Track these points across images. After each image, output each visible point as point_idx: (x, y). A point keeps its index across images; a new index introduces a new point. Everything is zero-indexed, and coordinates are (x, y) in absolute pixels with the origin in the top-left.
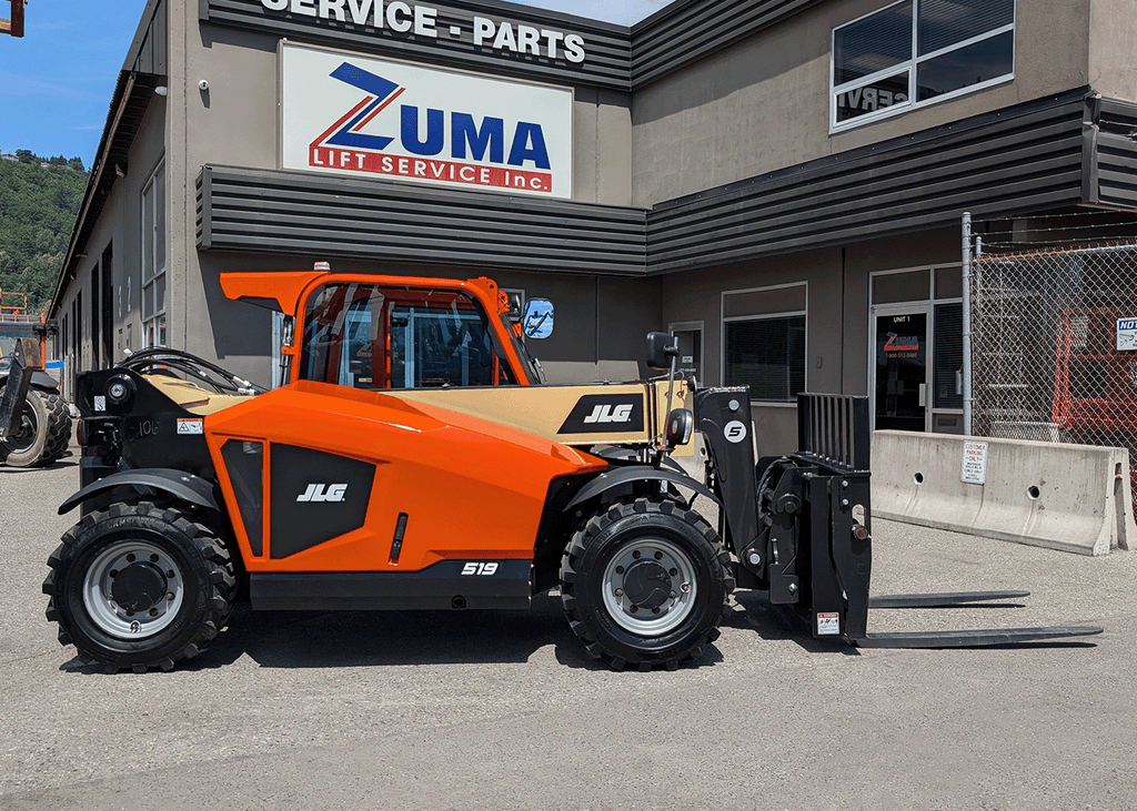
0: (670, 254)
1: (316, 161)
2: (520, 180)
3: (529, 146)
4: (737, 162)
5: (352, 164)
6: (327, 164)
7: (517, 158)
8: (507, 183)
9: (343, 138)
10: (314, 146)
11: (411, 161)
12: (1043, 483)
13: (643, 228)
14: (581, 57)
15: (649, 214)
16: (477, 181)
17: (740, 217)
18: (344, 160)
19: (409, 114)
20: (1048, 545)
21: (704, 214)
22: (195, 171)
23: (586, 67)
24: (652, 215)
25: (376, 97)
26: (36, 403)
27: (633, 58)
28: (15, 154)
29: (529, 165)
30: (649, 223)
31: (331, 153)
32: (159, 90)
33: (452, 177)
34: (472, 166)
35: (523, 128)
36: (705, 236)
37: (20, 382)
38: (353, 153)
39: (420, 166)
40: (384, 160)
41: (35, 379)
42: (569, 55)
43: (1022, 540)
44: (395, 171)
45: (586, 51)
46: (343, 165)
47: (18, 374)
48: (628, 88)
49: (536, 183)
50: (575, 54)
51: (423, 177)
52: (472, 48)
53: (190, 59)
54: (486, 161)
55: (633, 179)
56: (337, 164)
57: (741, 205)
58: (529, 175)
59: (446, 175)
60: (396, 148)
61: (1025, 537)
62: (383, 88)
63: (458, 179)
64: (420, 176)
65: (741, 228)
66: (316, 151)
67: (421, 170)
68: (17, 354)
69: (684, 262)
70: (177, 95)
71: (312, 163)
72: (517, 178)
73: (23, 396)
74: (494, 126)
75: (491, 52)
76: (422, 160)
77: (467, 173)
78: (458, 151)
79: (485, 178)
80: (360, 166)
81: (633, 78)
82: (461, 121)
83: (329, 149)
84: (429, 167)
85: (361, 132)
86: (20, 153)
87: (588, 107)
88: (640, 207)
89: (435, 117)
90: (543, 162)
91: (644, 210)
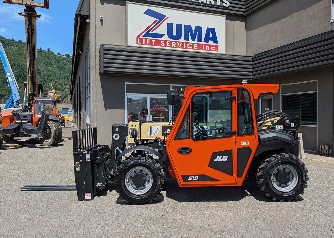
0: (261, 72)
1: (139, 43)
2: (208, 48)
3: (211, 36)
4: (289, 37)
5: (151, 43)
6: (142, 44)
7: (206, 40)
8: (203, 49)
9: (148, 34)
10: (138, 37)
11: (171, 42)
13: (251, 63)
14: (228, 4)
15: (253, 58)
16: (193, 48)
17: (291, 57)
18: (148, 42)
19: (170, 26)
21: (276, 57)
22: (98, 47)
23: (230, 8)
24: (254, 59)
25: (159, 20)
26: (51, 125)
27: (246, 5)
28: (65, 55)
29: (211, 42)
30: (253, 61)
31: (144, 40)
32: (87, 21)
33: (184, 47)
34: (191, 43)
35: (209, 30)
36: (276, 64)
37: (45, 119)
38: (151, 40)
39: (174, 44)
40: (162, 42)
41: (50, 117)
42: (224, 4)
44: (165, 46)
45: (230, 3)
46: (148, 44)
47: (44, 116)
48: (244, 15)
49: (213, 49)
50: (226, 4)
51: (175, 47)
52: (191, 3)
53: (97, 9)
54: (196, 41)
55: (247, 46)
56: (146, 43)
57: (291, 52)
58: (210, 46)
59: (182, 47)
60: (166, 38)
62: (161, 17)
63: (186, 48)
64: (174, 47)
65: (291, 61)
66: (139, 39)
67: (174, 45)
68: (44, 110)
69: (267, 74)
70: (93, 22)
71: (137, 43)
72: (207, 47)
73: (46, 123)
74: (199, 29)
75: (198, 4)
76: (174, 42)
77: (190, 46)
78: (187, 38)
79: (196, 47)
80: (154, 44)
81: (246, 12)
82: (188, 28)
83: (143, 38)
84: (177, 44)
85: (154, 32)
86: (66, 55)
87: (231, 22)
88: (249, 56)
89: (179, 27)
90: (215, 41)
91: (251, 57)
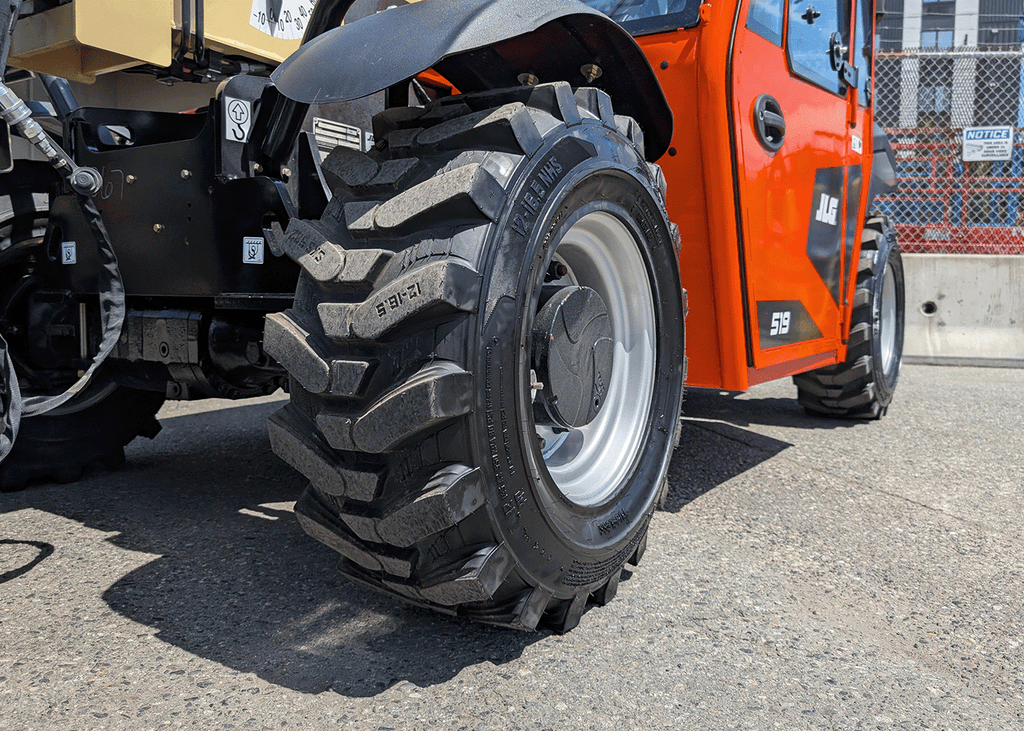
12: (941, 297)
20: (969, 362)
43: (932, 361)
61: (935, 358)
